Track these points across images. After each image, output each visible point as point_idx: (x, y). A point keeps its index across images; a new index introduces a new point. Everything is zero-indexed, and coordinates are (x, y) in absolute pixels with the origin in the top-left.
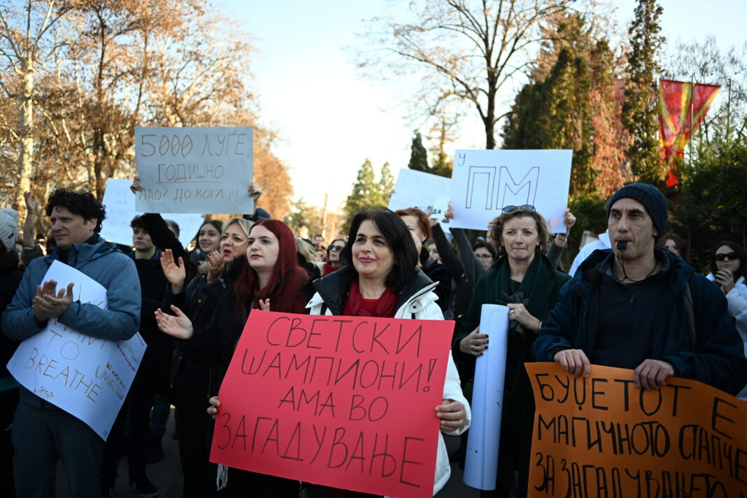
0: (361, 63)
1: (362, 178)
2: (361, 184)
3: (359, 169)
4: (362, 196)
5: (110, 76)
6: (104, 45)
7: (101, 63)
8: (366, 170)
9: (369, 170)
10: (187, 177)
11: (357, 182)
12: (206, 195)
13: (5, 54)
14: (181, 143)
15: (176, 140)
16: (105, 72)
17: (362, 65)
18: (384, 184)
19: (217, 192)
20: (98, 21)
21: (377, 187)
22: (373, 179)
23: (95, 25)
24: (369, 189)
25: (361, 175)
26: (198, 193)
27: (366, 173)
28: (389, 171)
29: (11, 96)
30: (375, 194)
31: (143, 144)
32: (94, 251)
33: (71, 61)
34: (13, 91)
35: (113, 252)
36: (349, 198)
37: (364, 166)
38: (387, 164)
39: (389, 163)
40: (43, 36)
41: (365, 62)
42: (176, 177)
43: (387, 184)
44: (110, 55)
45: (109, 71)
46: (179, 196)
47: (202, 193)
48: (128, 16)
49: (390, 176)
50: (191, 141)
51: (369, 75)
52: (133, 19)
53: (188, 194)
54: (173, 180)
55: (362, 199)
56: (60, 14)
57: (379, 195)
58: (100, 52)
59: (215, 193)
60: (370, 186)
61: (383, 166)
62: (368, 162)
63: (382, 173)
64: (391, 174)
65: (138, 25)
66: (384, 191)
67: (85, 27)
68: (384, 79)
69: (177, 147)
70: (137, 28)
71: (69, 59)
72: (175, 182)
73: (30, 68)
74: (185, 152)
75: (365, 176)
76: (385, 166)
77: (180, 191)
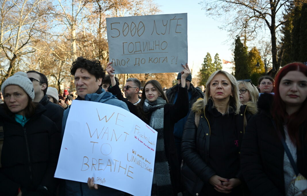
0: (208, 9)
1: (206, 62)
2: (206, 64)
3: (204, 58)
4: (206, 69)
5: (104, 27)
6: (101, 16)
7: (100, 23)
8: (208, 58)
9: (209, 57)
10: (142, 51)
11: (204, 63)
12: (155, 61)
13: (65, 24)
14: (137, 28)
15: (133, 25)
16: (101, 26)
17: (209, 10)
18: (216, 63)
19: (163, 59)
20: (98, 6)
21: (213, 65)
22: (211, 62)
23: (97, 8)
24: (210, 66)
25: (206, 60)
26: (150, 60)
27: (208, 59)
28: (218, 57)
29: (68, 40)
30: (212, 68)
31: (112, 29)
32: (100, 98)
33: (89, 24)
34: (69, 38)
35: (112, 98)
36: (201, 70)
37: (206, 56)
38: (217, 54)
39: (218, 54)
40: (78, 15)
41: (210, 8)
42: (135, 50)
43: (218, 63)
44: (103, 19)
45: (103, 26)
46: (137, 63)
47: (153, 60)
48: (109, 3)
49: (219, 60)
50: (144, 26)
51: (212, 14)
52: (111, 3)
53: (143, 61)
54: (133, 53)
55: (207, 71)
56: (84, 5)
57: (214, 68)
58: (99, 19)
59: (161, 60)
60: (210, 65)
61: (215, 56)
62: (208, 54)
63: (215, 59)
64: (220, 59)
65: (113, 6)
66: (216, 66)
67: (94, 9)
68: (219, 15)
69: (134, 30)
70: (112, 7)
71: (88, 23)
72: (134, 54)
73: (74, 28)
74: (140, 33)
75: (207, 60)
76: (216, 55)
77: (138, 60)
